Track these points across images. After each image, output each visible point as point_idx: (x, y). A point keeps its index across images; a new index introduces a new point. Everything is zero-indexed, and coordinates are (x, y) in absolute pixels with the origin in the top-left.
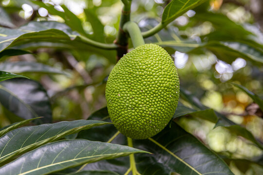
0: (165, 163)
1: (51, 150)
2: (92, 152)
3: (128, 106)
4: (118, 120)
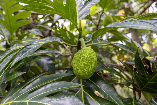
0: (92, 87)
1: (53, 85)
2: (66, 86)
3: (79, 69)
4: (76, 73)
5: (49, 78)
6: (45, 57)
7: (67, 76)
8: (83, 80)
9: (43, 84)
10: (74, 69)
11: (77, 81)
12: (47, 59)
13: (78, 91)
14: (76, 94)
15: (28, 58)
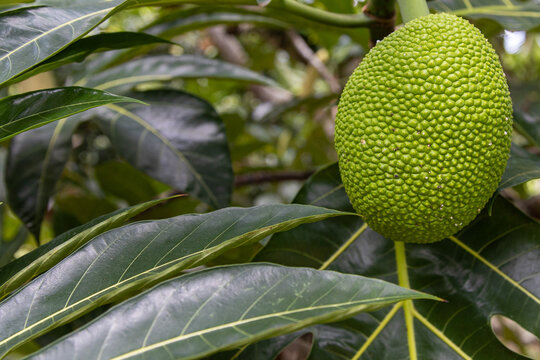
0: (479, 291)
1: (186, 295)
3: (385, 171)
4: (363, 203)
5: (169, 242)
6: (171, 101)
7: (294, 221)
8: (410, 247)
9: (120, 287)
10: (349, 170)
11: (376, 252)
12: (180, 116)
13: (381, 319)
14: (370, 340)
15: (18, 102)
